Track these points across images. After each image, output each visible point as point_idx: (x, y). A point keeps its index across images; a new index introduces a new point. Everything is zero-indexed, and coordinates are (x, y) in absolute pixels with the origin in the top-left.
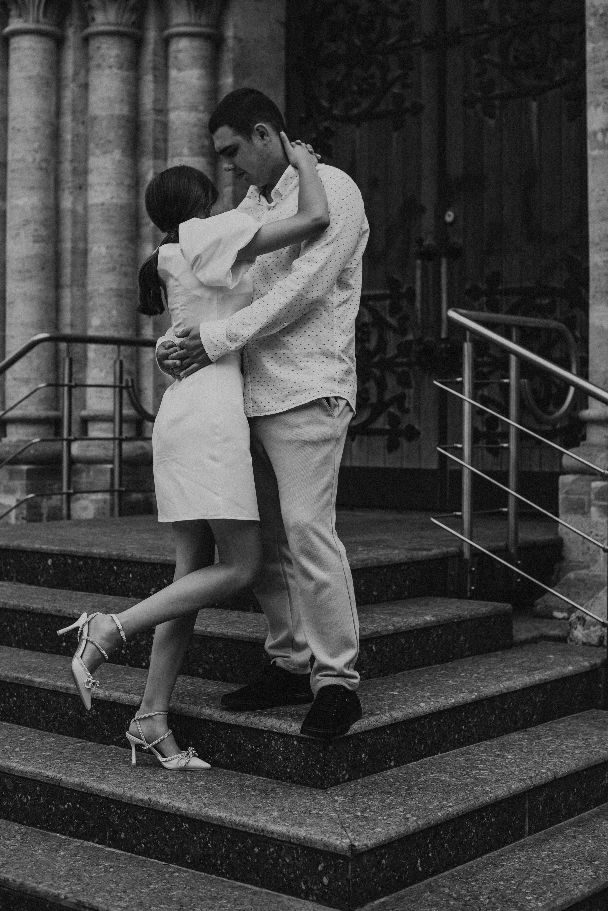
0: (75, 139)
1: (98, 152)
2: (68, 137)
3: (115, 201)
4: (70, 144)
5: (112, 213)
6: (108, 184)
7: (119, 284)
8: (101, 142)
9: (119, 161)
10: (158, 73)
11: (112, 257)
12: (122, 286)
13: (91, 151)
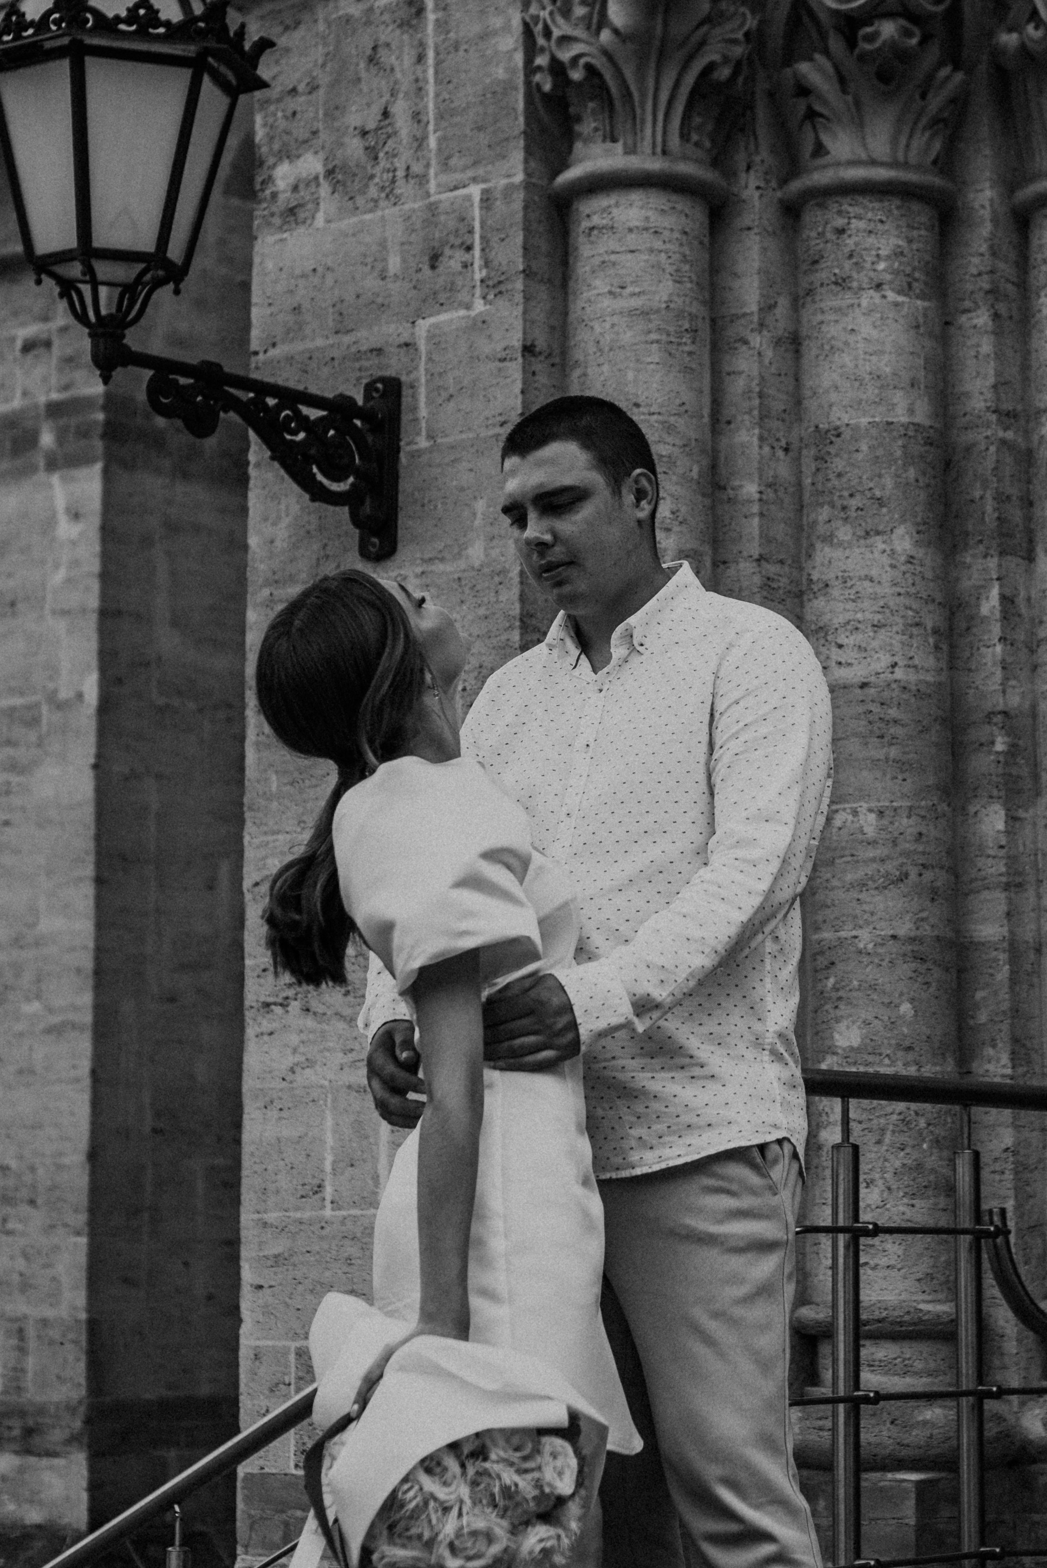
0: (770, 495)
1: (844, 533)
2: (751, 489)
3: (899, 674)
4: (755, 509)
5: (893, 713)
6: (877, 626)
7: (919, 922)
8: (854, 503)
9: (910, 560)
10: (1002, 308)
11: (895, 843)
12: (926, 930)
13: (821, 529)
